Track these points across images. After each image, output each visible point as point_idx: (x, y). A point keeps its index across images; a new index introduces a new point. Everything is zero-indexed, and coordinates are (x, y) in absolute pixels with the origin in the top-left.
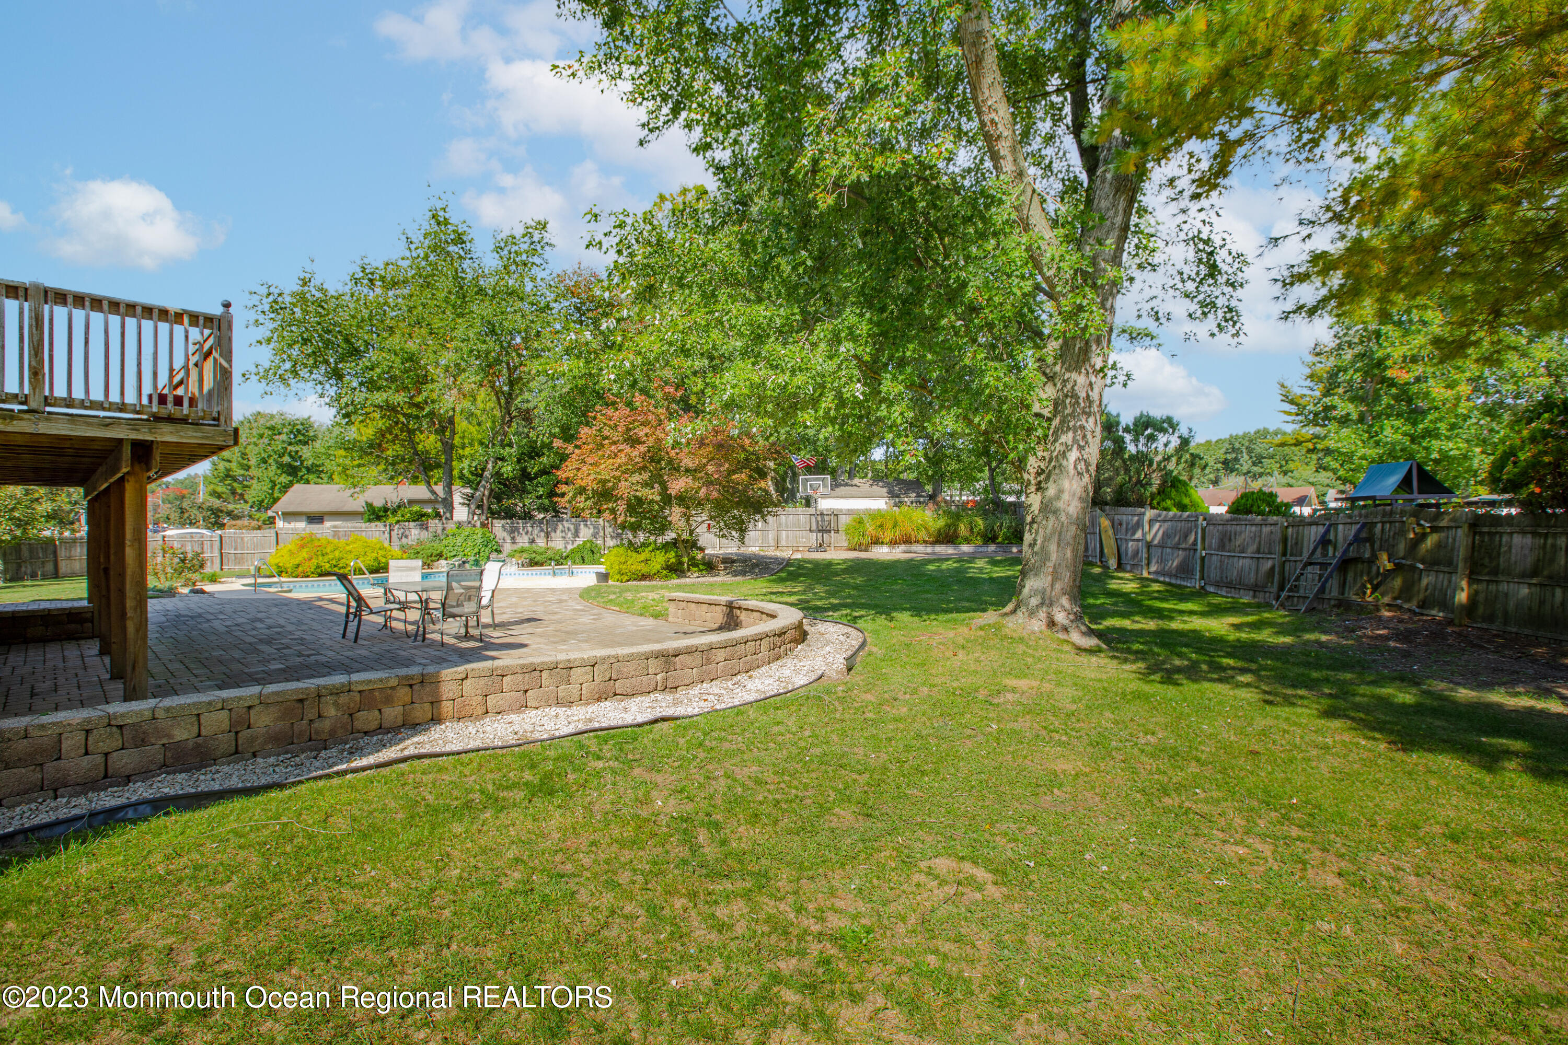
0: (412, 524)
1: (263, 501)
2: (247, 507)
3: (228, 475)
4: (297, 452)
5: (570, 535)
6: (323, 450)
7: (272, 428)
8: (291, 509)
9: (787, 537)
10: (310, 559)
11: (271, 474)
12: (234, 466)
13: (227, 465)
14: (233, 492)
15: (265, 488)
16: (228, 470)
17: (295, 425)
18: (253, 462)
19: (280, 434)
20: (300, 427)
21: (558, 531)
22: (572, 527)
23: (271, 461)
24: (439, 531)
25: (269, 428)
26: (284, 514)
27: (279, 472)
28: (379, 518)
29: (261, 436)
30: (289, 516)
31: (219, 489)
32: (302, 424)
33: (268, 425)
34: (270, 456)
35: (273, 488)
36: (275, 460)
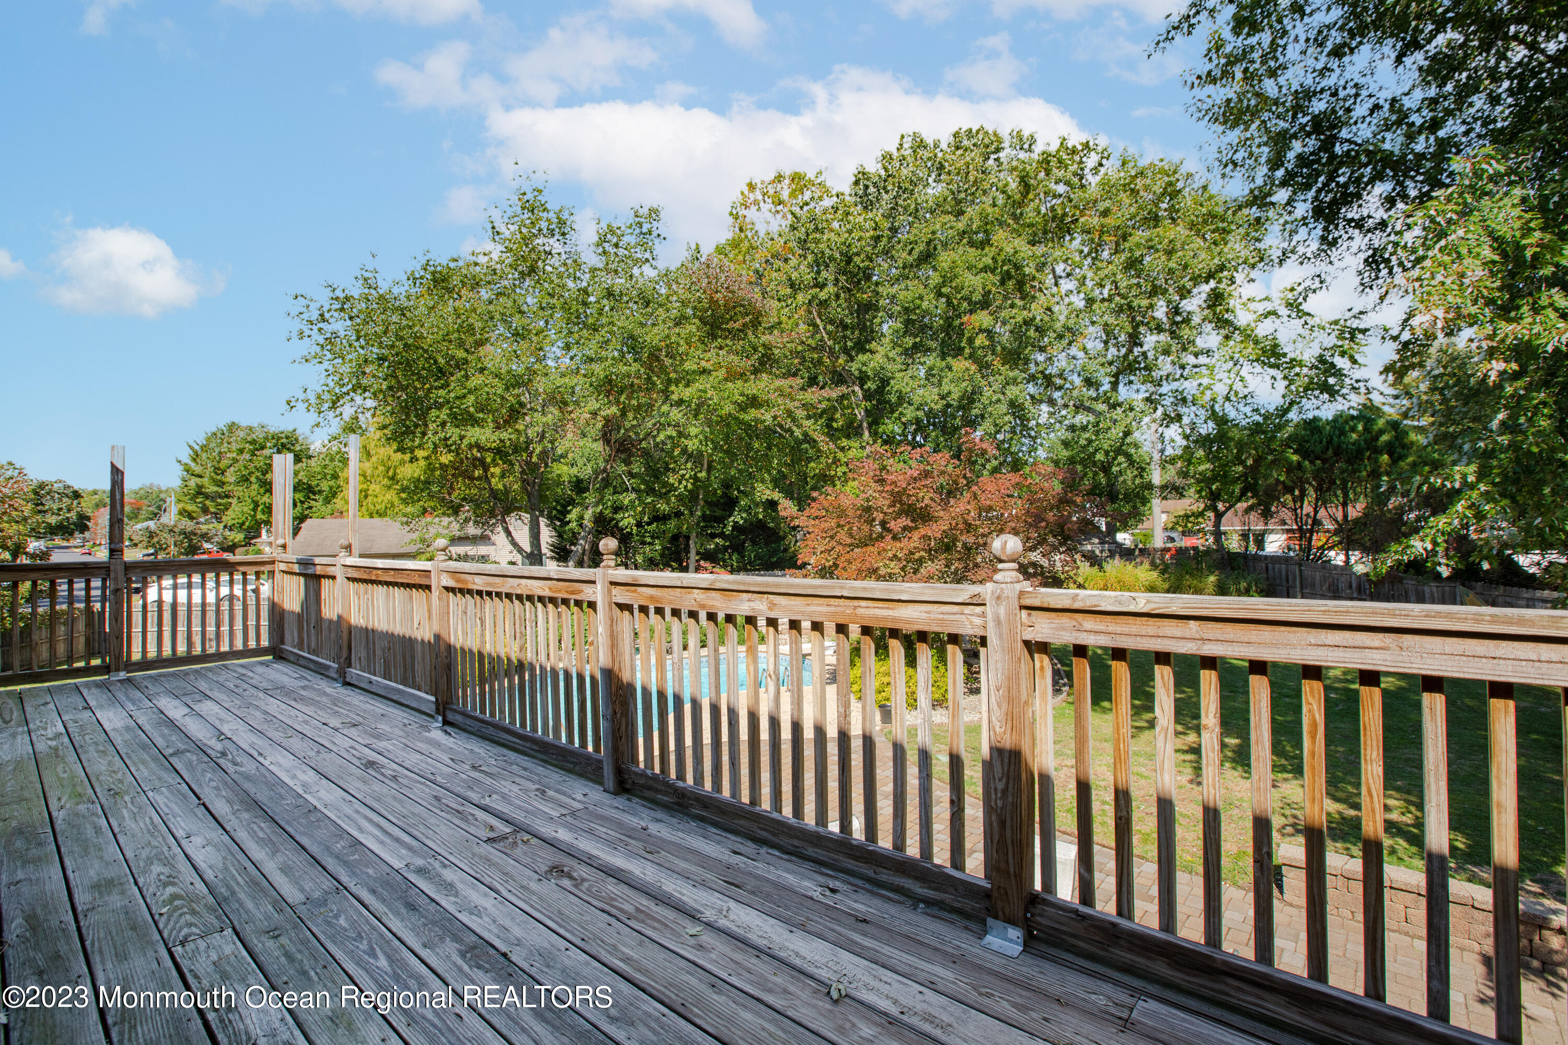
1: (243, 523)
3: (199, 491)
6: (319, 469)
7: (253, 442)
8: (310, 552)
11: (254, 494)
12: (205, 481)
13: (198, 480)
14: (205, 510)
16: (200, 487)
17: (279, 438)
19: (263, 448)
20: (284, 441)
23: (253, 479)
25: (249, 442)
29: (241, 451)
31: (191, 507)
32: (287, 437)
33: (249, 439)
34: (251, 473)
36: (257, 478)
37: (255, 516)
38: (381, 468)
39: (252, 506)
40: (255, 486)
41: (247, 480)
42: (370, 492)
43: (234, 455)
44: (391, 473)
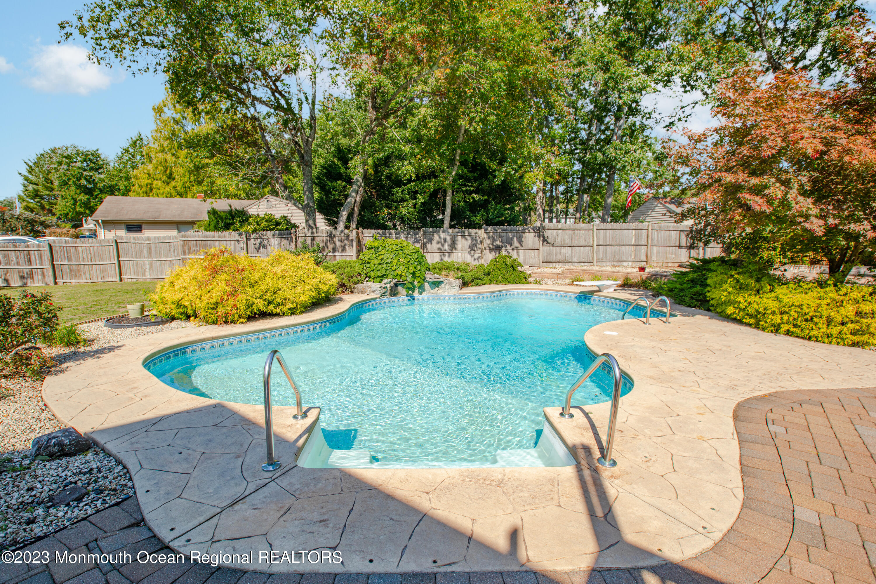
0: (270, 234)
1: (68, 214)
2: (54, 219)
3: (36, 194)
4: (91, 177)
5: (446, 247)
7: (68, 157)
8: (110, 218)
9: (658, 252)
10: (233, 293)
11: (72, 193)
12: (40, 187)
13: (34, 186)
14: (43, 207)
15: (68, 204)
16: (36, 191)
17: (87, 155)
18: (56, 183)
19: (75, 161)
20: (91, 157)
21: (434, 242)
22: (448, 238)
23: (71, 183)
24: (309, 241)
25: (66, 157)
26: (104, 222)
27: (78, 191)
28: (227, 227)
29: (60, 163)
30: (109, 224)
31: (31, 205)
32: (93, 155)
33: (65, 154)
34: (69, 179)
35: (75, 204)
36: (74, 182)
37: (75, 209)
38: (160, 168)
39: (72, 202)
40: (73, 188)
41: (67, 184)
42: (154, 186)
43: (56, 166)
44: (168, 172)
